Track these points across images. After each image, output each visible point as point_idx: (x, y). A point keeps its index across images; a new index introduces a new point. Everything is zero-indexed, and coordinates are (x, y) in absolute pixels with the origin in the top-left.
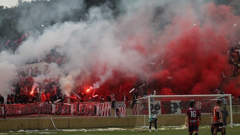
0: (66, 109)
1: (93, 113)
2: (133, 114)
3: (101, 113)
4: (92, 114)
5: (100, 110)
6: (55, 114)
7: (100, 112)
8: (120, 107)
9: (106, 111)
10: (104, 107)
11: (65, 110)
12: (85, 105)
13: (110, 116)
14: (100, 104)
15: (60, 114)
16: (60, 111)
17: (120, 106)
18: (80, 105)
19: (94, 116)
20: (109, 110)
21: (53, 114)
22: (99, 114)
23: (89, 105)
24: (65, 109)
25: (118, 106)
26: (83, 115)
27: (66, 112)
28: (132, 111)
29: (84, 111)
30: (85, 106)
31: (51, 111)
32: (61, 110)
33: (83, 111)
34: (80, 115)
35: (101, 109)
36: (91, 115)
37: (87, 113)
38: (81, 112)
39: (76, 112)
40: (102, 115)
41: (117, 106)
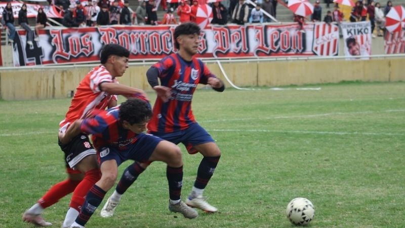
0: (240, 41)
1: (300, 48)
2: (388, 52)
3: (316, 49)
4: (298, 51)
5: (315, 40)
6: (214, 55)
7: (315, 45)
8: (358, 34)
9: (329, 44)
10: (323, 34)
11: (238, 45)
12: (281, 29)
13: (337, 55)
14: (314, 25)
15: (227, 54)
16: (225, 46)
17: (359, 32)
18: (270, 31)
19: (301, 54)
20: (335, 41)
21: (211, 55)
22: (313, 51)
23: (289, 29)
24: (236, 41)
25: (355, 30)
26: (277, 53)
27: (239, 49)
28: (385, 44)
29: (280, 43)
30: (280, 31)
31: (206, 50)
32: (228, 45)
33: (276, 44)
34: (271, 53)
35: (318, 37)
36: (296, 54)
37: (285, 49)
38: (273, 48)
39: (262, 48)
40: (318, 52)
41: (353, 32)
